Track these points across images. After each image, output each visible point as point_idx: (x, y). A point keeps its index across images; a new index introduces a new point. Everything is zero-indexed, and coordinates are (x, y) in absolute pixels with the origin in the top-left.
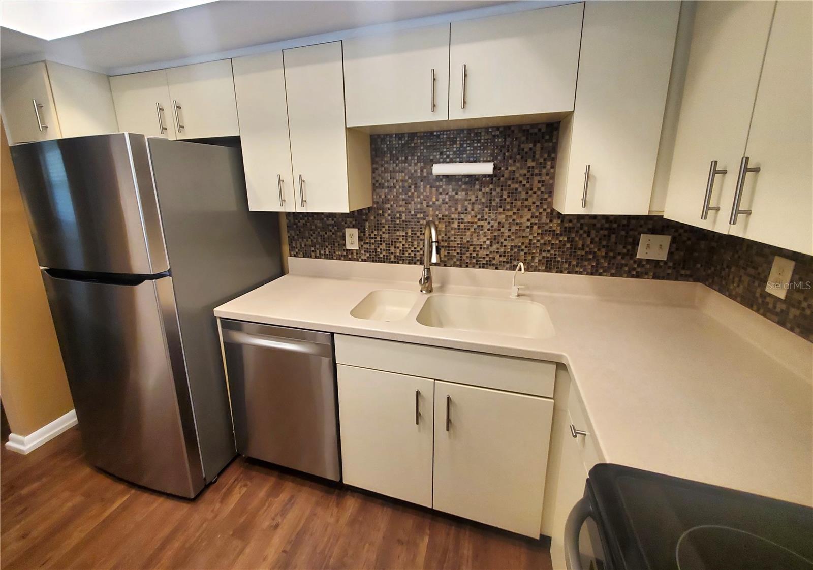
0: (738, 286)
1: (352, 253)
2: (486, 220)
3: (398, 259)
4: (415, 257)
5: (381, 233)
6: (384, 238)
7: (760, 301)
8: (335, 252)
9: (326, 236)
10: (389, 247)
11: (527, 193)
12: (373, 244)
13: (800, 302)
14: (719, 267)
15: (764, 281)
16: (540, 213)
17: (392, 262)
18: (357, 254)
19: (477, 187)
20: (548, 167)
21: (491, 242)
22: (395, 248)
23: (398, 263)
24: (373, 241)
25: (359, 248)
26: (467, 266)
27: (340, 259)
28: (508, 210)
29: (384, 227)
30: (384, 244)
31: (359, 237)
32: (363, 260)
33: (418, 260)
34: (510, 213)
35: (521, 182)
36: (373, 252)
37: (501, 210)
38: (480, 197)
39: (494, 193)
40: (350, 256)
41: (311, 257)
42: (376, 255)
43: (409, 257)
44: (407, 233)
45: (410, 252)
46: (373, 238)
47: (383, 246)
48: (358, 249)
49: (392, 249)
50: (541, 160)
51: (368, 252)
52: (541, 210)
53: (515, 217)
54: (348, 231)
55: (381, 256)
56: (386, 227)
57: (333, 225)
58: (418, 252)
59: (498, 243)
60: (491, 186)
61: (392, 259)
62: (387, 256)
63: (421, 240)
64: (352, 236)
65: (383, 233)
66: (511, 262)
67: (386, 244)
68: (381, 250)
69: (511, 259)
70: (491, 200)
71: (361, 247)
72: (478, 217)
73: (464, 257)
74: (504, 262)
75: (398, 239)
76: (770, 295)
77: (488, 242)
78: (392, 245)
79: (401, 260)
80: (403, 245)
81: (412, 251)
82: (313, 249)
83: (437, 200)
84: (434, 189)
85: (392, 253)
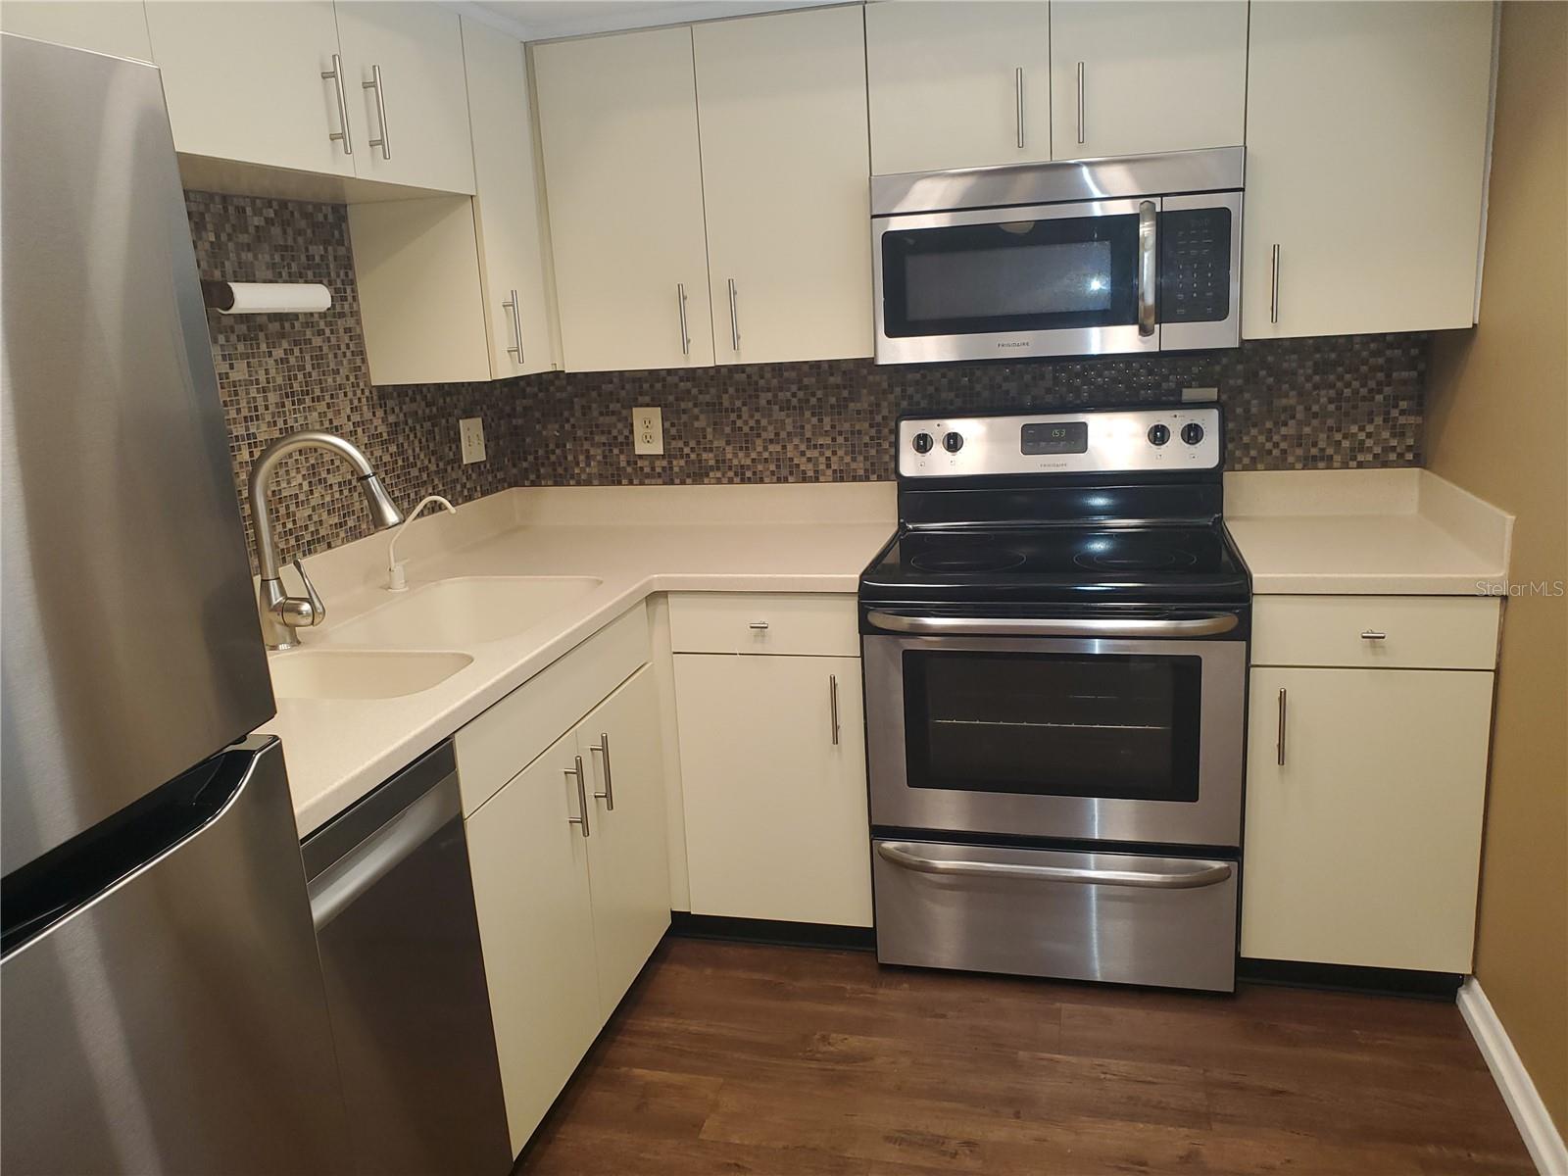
11: (336, 355)
13: (681, 449)
15: (629, 443)
16: (359, 399)
19: (264, 347)
20: (350, 299)
34: (322, 407)
38: (272, 373)
39: (292, 360)
50: (339, 285)
52: (359, 392)
60: (285, 345)
66: (345, 523)
69: (344, 515)
70: (290, 378)
74: (336, 526)
76: (641, 457)
77: (306, 487)
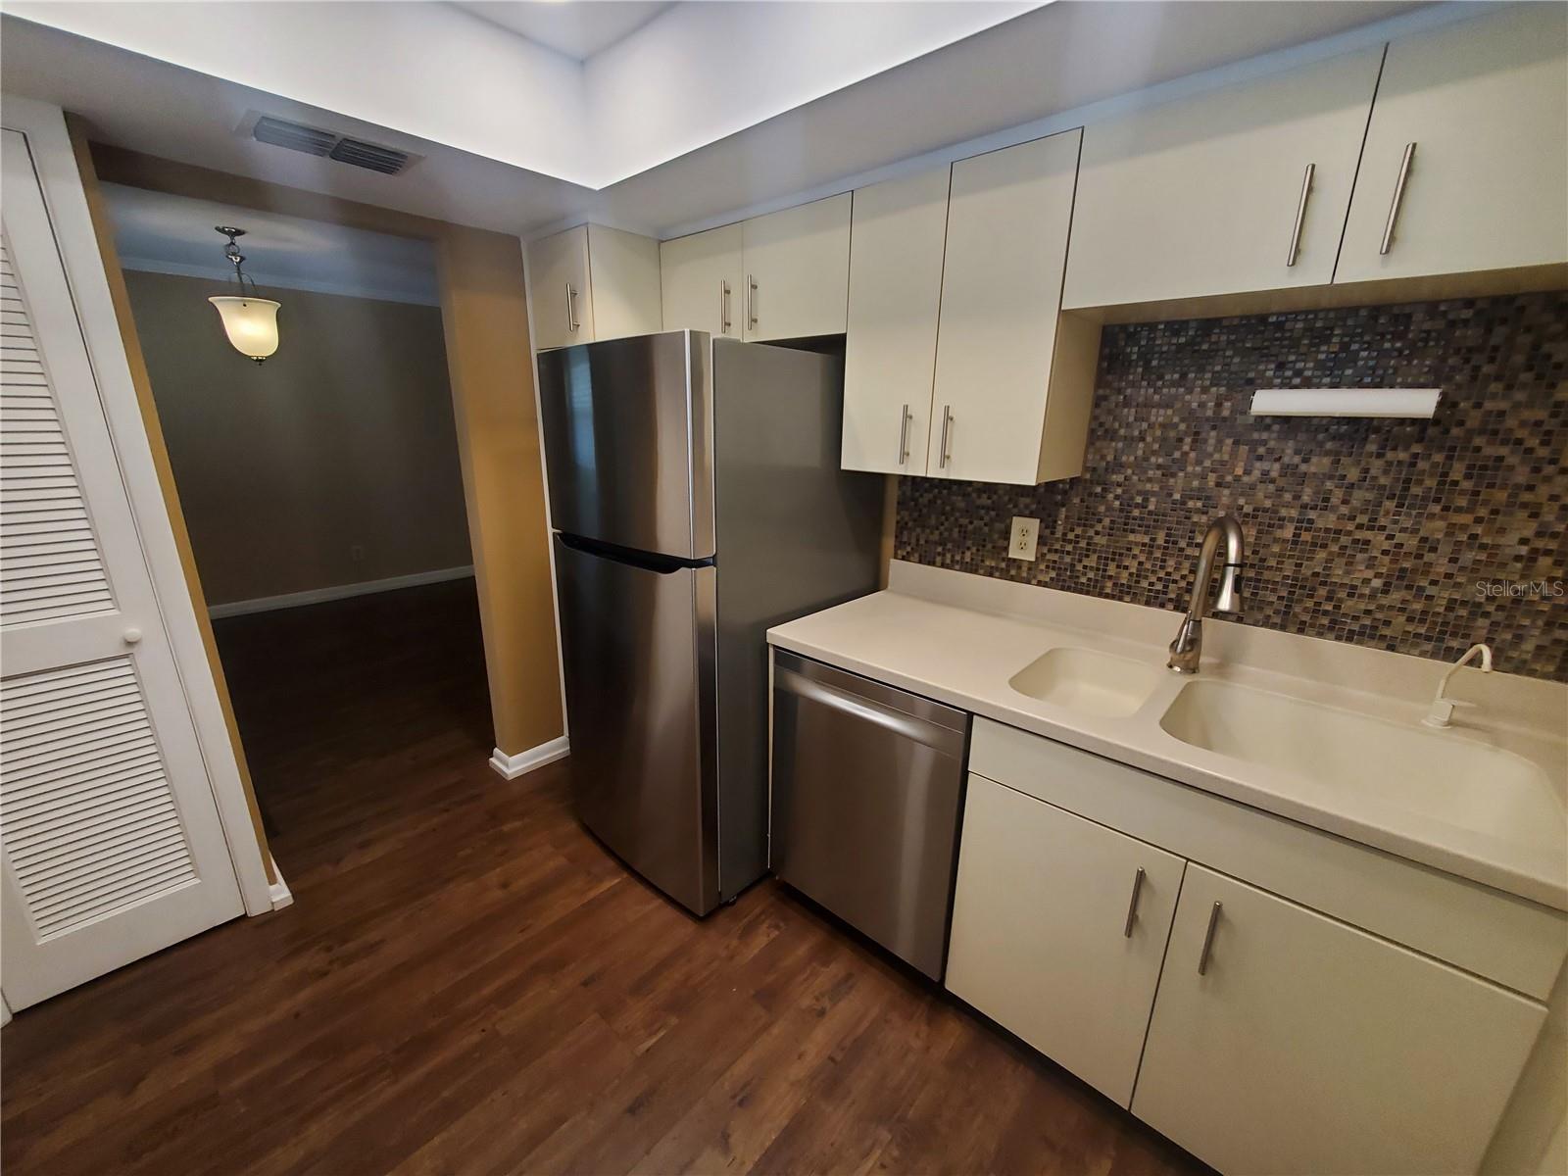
1: (1019, 567)
2: (1383, 528)
3: (1121, 591)
4: (1165, 593)
5: (1091, 533)
6: (1096, 544)
8: (983, 561)
9: (970, 527)
10: (1107, 565)
11: (1537, 470)
12: (1068, 553)
17: (1107, 596)
18: (1030, 569)
19: (1372, 447)
21: (1387, 584)
22: (1118, 567)
23: (1121, 599)
24: (1069, 548)
25: (1037, 558)
26: (1301, 631)
27: (991, 575)
28: (1459, 510)
29: (1100, 521)
30: (1094, 557)
31: (1040, 537)
32: (1039, 583)
33: (1170, 600)
34: (1466, 519)
35: (1519, 442)
36: (1066, 569)
37: (1436, 509)
38: (1373, 472)
39: (1422, 464)
40: (1013, 572)
41: (934, 564)
42: (1070, 577)
43: (1150, 591)
44: (1153, 540)
45: (1153, 579)
46: (1070, 542)
47: (1092, 561)
48: (1033, 559)
49: (1112, 570)
51: (1053, 569)
53: (1479, 530)
54: (1018, 523)
55: (1083, 580)
56: (1107, 521)
57: (988, 509)
58: (1175, 582)
59: (1409, 587)
60: (1417, 449)
61: (1108, 590)
62: (1097, 581)
63: (1187, 557)
64: (1024, 533)
65: (1097, 533)
66: (1442, 640)
67: (1099, 558)
68: (1085, 567)
69: (1445, 633)
70: (1408, 481)
71: (1041, 557)
72: (1358, 521)
73: (1297, 609)
74: (1417, 635)
75: (1129, 549)
77: (1377, 583)
78: (1113, 560)
79: (1128, 593)
80: (1141, 563)
81: (1159, 579)
82: (940, 549)
83: (1247, 472)
84: (1244, 449)
85: (1110, 577)
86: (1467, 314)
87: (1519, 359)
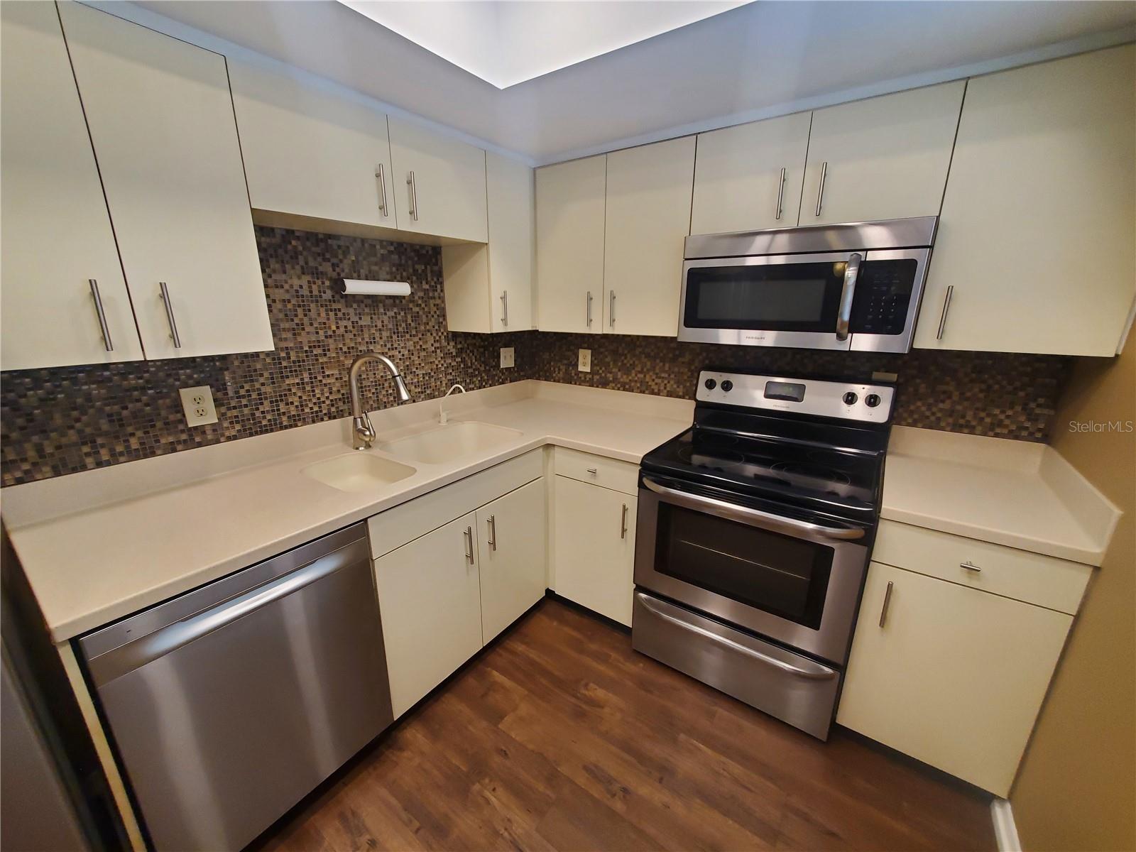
0: (559, 373)
1: (204, 432)
2: (396, 348)
3: (295, 420)
4: (321, 411)
5: (257, 385)
6: (265, 393)
7: (575, 377)
8: (158, 441)
9: (125, 413)
10: (278, 406)
11: (427, 316)
12: (246, 406)
13: (598, 371)
14: (541, 365)
15: (577, 365)
16: (440, 337)
17: (286, 427)
18: (214, 430)
19: (382, 310)
20: (439, 290)
21: (405, 373)
22: (287, 404)
23: (296, 426)
24: (244, 402)
25: (218, 419)
26: (385, 407)
27: (174, 450)
28: (414, 336)
29: (262, 375)
30: (266, 403)
31: (215, 400)
32: (229, 439)
33: (325, 414)
34: (416, 339)
35: (420, 305)
36: (249, 420)
37: (408, 336)
38: (386, 322)
39: (399, 317)
40: (198, 439)
41: (84, 468)
42: (255, 424)
43: (312, 413)
44: (302, 379)
45: (310, 405)
46: (244, 397)
47: (267, 406)
48: (217, 421)
49: (283, 408)
50: (433, 284)
51: (238, 422)
52: (440, 334)
53: (421, 343)
54: (187, 394)
55: (264, 422)
56: (266, 374)
57: (143, 389)
58: (324, 402)
59: (411, 373)
60: (395, 310)
61: (285, 423)
62: (275, 420)
63: (325, 385)
64: (197, 400)
65: (263, 384)
66: (425, 392)
67: (271, 402)
68: (263, 412)
69: (425, 388)
70: (397, 325)
71: (222, 416)
72: (388, 347)
73: (381, 397)
74: (419, 392)
75: (290, 390)
76: (581, 372)
78: (282, 400)
79: (299, 420)
80: (300, 397)
81: (315, 404)
82: (86, 449)
83: (338, 328)
84: (332, 314)
85: (284, 413)
86: (392, 248)
87: (411, 270)
